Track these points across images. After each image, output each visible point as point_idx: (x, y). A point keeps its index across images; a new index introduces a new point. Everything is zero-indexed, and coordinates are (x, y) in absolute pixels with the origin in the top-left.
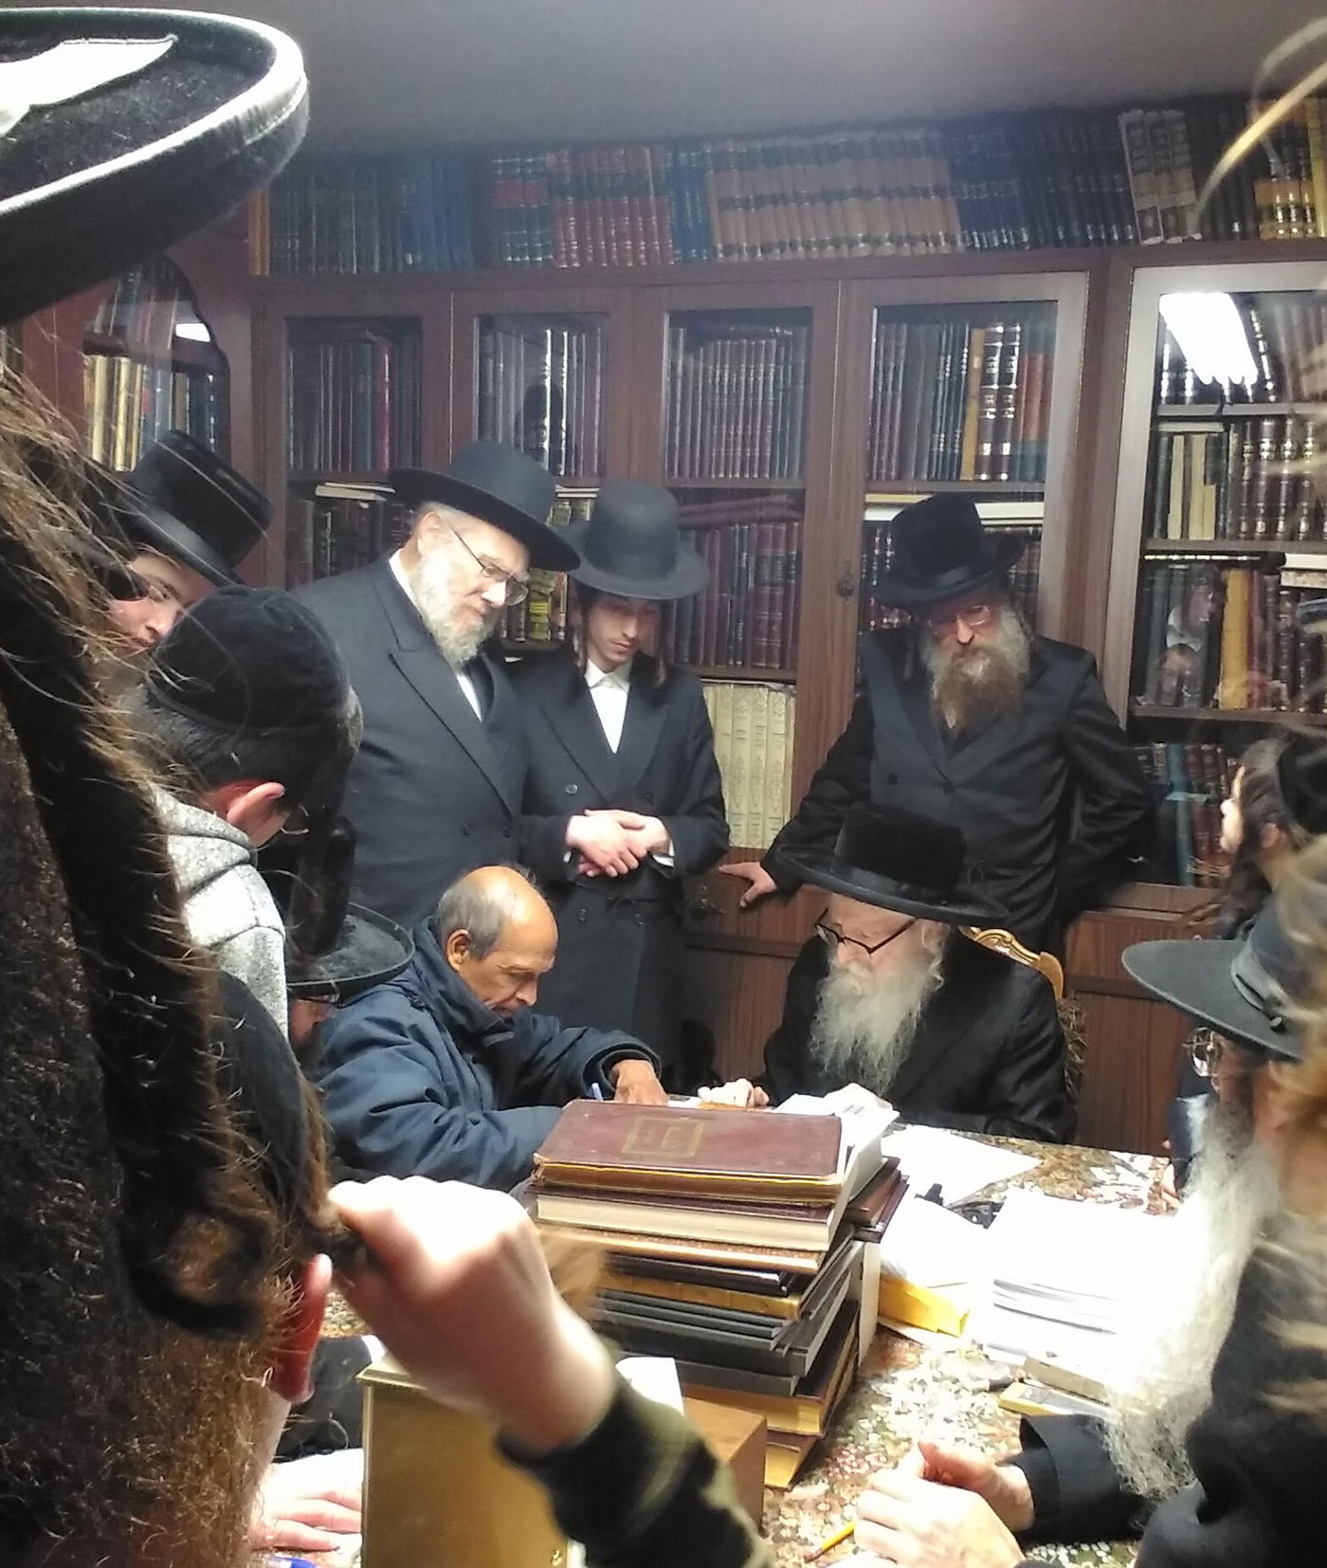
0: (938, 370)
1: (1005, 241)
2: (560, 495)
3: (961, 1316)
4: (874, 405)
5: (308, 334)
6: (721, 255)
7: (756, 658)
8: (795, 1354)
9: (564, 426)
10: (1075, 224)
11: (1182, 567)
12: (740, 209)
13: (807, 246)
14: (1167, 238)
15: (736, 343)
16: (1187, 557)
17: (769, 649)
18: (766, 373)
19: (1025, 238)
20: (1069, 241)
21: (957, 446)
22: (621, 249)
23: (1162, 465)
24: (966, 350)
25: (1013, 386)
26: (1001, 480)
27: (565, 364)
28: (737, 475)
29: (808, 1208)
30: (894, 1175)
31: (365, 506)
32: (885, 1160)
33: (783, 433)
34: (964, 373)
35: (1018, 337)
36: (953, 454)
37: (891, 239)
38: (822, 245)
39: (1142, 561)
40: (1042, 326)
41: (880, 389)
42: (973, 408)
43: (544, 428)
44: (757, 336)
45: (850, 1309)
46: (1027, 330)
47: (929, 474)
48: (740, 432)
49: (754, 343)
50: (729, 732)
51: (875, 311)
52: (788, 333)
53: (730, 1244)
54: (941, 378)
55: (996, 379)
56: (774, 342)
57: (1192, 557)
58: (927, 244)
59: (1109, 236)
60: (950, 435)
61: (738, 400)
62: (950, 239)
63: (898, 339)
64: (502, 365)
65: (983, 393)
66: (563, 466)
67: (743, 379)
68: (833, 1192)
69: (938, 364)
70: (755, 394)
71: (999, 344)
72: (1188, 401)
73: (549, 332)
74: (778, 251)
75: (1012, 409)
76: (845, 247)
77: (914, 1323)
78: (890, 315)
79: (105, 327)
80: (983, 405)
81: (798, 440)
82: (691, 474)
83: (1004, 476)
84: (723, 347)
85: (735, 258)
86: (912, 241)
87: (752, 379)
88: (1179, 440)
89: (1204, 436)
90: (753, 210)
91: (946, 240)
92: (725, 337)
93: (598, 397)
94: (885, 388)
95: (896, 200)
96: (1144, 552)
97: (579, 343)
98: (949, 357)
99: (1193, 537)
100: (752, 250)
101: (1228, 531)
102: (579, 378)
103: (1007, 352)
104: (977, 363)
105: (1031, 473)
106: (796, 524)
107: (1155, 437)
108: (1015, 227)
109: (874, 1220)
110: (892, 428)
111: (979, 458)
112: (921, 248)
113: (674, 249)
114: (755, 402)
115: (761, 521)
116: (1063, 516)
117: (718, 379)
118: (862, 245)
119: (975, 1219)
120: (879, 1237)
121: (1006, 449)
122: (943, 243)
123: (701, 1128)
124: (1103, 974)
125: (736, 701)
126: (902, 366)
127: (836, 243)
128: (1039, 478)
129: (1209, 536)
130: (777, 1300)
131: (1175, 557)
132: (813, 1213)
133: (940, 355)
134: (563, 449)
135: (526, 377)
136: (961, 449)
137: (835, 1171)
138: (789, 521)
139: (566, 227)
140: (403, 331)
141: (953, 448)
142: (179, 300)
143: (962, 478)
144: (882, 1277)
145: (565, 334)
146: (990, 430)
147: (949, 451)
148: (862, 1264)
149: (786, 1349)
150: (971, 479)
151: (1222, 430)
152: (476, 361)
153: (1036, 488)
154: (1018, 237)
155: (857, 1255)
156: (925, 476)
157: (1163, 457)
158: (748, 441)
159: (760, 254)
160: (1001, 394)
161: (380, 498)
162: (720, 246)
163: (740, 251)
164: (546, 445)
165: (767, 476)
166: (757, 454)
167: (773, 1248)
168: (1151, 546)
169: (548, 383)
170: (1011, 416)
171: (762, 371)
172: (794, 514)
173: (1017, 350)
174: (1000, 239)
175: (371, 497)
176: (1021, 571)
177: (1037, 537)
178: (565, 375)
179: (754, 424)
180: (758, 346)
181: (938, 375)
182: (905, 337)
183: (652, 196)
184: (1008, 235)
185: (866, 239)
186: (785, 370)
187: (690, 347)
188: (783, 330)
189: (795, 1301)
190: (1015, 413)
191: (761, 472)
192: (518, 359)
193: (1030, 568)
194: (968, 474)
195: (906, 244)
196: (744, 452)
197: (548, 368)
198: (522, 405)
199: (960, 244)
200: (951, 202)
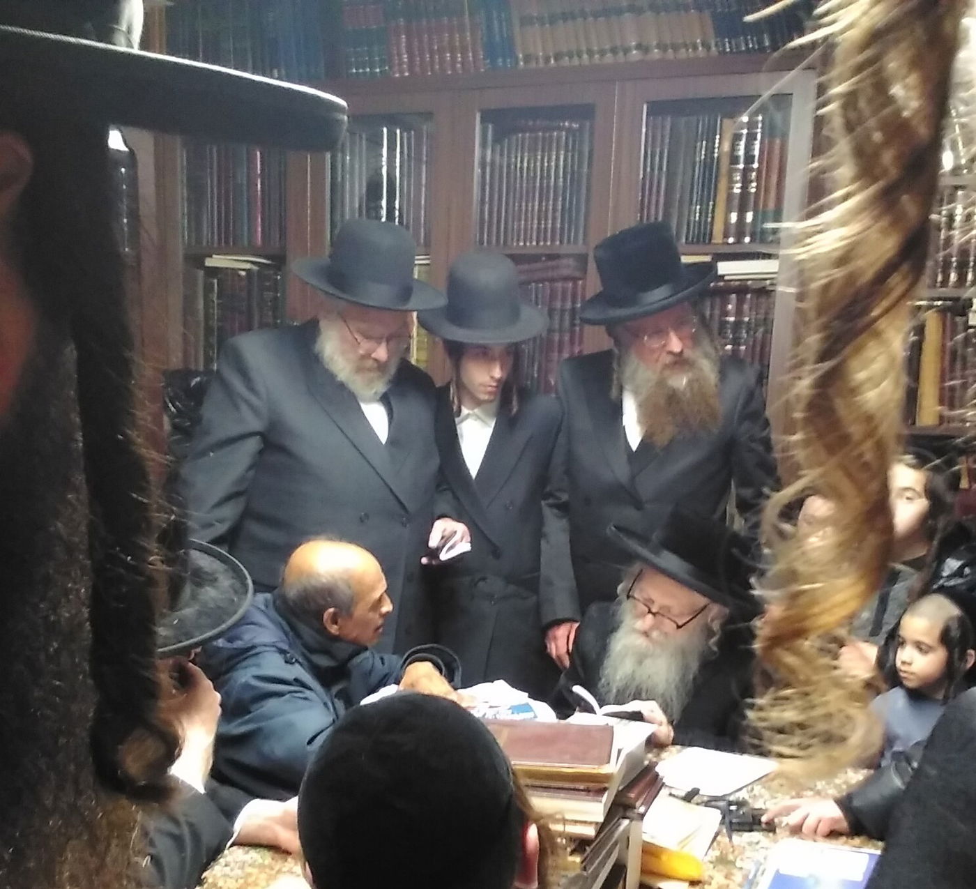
0: (695, 153)
1: (751, 46)
4: (644, 185)
6: (522, 63)
9: (397, 206)
12: (536, 25)
13: (590, 53)
15: (533, 135)
18: (557, 161)
19: (767, 44)
21: (710, 215)
22: (442, 60)
24: (718, 137)
25: (756, 165)
26: (744, 243)
27: (398, 155)
28: (534, 243)
31: (243, 273)
32: (643, 766)
33: (570, 208)
34: (716, 155)
35: (760, 125)
36: (706, 223)
37: (658, 46)
38: (602, 53)
40: (780, 119)
41: (648, 169)
42: (723, 184)
43: (381, 207)
44: (554, 129)
46: (768, 121)
47: (687, 239)
48: (536, 207)
49: (547, 135)
51: (645, 107)
52: (575, 126)
54: (698, 159)
55: (742, 159)
56: (564, 133)
58: (688, 50)
60: (704, 207)
61: (534, 183)
62: (706, 45)
63: (663, 127)
64: (348, 158)
65: (731, 172)
67: (538, 164)
68: (608, 778)
69: (696, 147)
70: (550, 177)
71: (745, 131)
73: (385, 130)
74: (567, 58)
75: (754, 184)
76: (621, 54)
78: (657, 109)
80: (731, 182)
81: (584, 212)
82: (498, 242)
83: (747, 240)
84: (523, 138)
85: (533, 65)
86: (675, 48)
87: (546, 164)
90: (547, 25)
91: (703, 45)
92: (523, 131)
93: (424, 181)
94: (652, 169)
95: (663, 14)
97: (409, 139)
98: (704, 142)
100: (547, 60)
102: (409, 166)
103: (751, 138)
104: (726, 147)
105: (768, 237)
106: (580, 282)
108: (759, 34)
109: (638, 805)
110: (657, 201)
111: (727, 225)
112: (682, 54)
113: (484, 59)
114: (548, 183)
115: (552, 280)
117: (519, 165)
118: (634, 52)
120: (642, 816)
121: (749, 217)
122: (700, 49)
126: (666, 151)
127: (614, 51)
128: (775, 243)
132: (593, 794)
133: (696, 142)
135: (367, 169)
136: (713, 218)
137: (609, 762)
138: (575, 279)
139: (398, 44)
141: (706, 217)
143: (713, 241)
144: (644, 849)
145: (398, 131)
146: (736, 202)
147: (703, 220)
150: (721, 242)
152: (328, 156)
153: (772, 249)
154: (760, 42)
155: (624, 831)
156: (684, 240)
158: (543, 215)
159: (552, 61)
160: (746, 172)
161: (255, 268)
162: (521, 56)
163: (537, 59)
165: (558, 243)
166: (550, 226)
169: (384, 172)
170: (753, 190)
171: (554, 157)
172: (578, 274)
173: (759, 136)
174: (747, 45)
175: (247, 266)
176: (759, 316)
177: (772, 288)
178: (398, 164)
179: (548, 201)
180: (551, 137)
181: (695, 158)
182: (668, 128)
183: (467, 16)
184: (752, 40)
185: (639, 47)
186: (573, 156)
187: (497, 140)
188: (570, 123)
189: (577, 859)
190: (757, 187)
191: (553, 241)
192: (360, 152)
193: (767, 313)
194: (718, 237)
195: (670, 50)
196: (539, 223)
197: (384, 159)
198: (364, 190)
199: (714, 49)
200: (707, 14)
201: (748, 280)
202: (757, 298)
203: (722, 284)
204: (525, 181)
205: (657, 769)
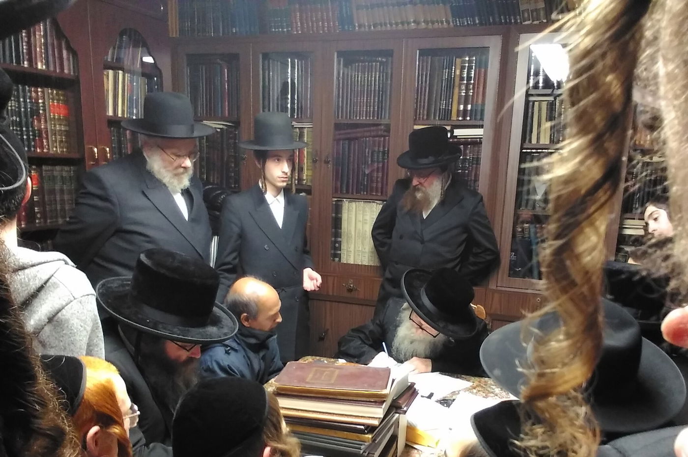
0: (443, 75)
2: (295, 126)
3: (436, 441)
4: (418, 90)
5: (195, 60)
6: (357, 28)
7: (372, 191)
8: (370, 455)
9: (296, 98)
10: (497, 16)
11: (537, 154)
12: (364, 9)
13: (391, 25)
14: (533, 21)
15: (363, 64)
16: (539, 151)
17: (377, 188)
18: (375, 77)
19: (477, 22)
20: (494, 23)
21: (450, 106)
22: (318, 26)
23: (530, 114)
24: (454, 67)
25: (472, 82)
26: (467, 120)
27: (296, 73)
28: (364, 118)
29: (375, 402)
30: (413, 389)
31: (219, 130)
32: (409, 384)
33: (382, 101)
34: (453, 76)
35: (474, 62)
36: (448, 109)
37: (424, 22)
38: (397, 24)
39: (521, 153)
40: (484, 58)
41: (420, 83)
42: (456, 90)
43: (288, 99)
44: (372, 62)
45: (394, 438)
46: (478, 60)
47: (439, 117)
48: (365, 100)
49: (370, 64)
50: (361, 220)
51: (418, 52)
52: (384, 60)
53: (346, 415)
54: (444, 78)
55: (465, 79)
56: (378, 64)
57: (541, 151)
58: (438, 24)
59: (510, 20)
60: (447, 102)
61: (364, 88)
62: (448, 22)
63: (427, 63)
64: (271, 73)
65: (460, 85)
66: (296, 114)
67: (366, 79)
68: (385, 396)
69: (443, 72)
70: (371, 85)
71: (467, 65)
72: (540, 88)
73: (289, 60)
74: (379, 27)
75: (472, 91)
76: (406, 25)
77: (419, 443)
78: (424, 53)
79: (113, 59)
80: (460, 89)
81: (388, 104)
82: (346, 117)
83: (468, 118)
84: (358, 66)
85: (363, 29)
86: (433, 23)
87: (370, 79)
88: (536, 104)
89: (546, 102)
90: (370, 10)
92: (359, 61)
93: (309, 86)
94: (422, 83)
95: (426, 5)
96: (522, 148)
97: (301, 64)
98: (447, 70)
99: (541, 143)
100: (369, 26)
101: (555, 140)
102: (302, 78)
103: (470, 68)
104: (458, 72)
105: (479, 117)
106: (387, 138)
107: (527, 103)
108: (473, 17)
109: (403, 406)
110: (425, 99)
111: (458, 111)
112: (436, 26)
113: (338, 26)
115: (374, 137)
116: (491, 134)
117: (356, 79)
118: (413, 24)
119: (445, 405)
120: (405, 412)
121: (469, 107)
122: (445, 23)
123: (337, 372)
124: (502, 313)
125: (364, 208)
126: (428, 74)
127: (403, 23)
128: (482, 119)
129: (548, 142)
130: (363, 435)
131: (534, 151)
132: (377, 404)
133: (443, 69)
134: (296, 107)
135: (281, 79)
136: (451, 107)
137: (386, 388)
138: (384, 136)
139: (295, 17)
140: (232, 59)
141: (449, 107)
142: (142, 47)
143: (451, 119)
144: (408, 427)
145: (296, 61)
146: (463, 100)
147: (447, 108)
148: (399, 422)
149: (367, 453)
150: (455, 119)
151: (553, 100)
152: (261, 72)
153: (481, 123)
154: (474, 21)
155: (397, 419)
156: (437, 118)
157: (530, 110)
158: (368, 104)
159: (372, 28)
160: (467, 85)
161: (224, 127)
162: (357, 25)
163: (365, 25)
164: (289, 106)
165: (376, 118)
166: (372, 109)
167: (362, 417)
168: (525, 147)
169: (289, 80)
170: (471, 94)
171: (374, 75)
172: (385, 134)
173: (474, 67)
174: (468, 22)
175: (221, 127)
176: (474, 156)
177: (481, 143)
178: (296, 77)
179: (371, 97)
180: (372, 65)
181: (442, 77)
182: (430, 62)
183: (330, 4)
184: (470, 20)
185: (414, 22)
186: (383, 75)
187: (346, 65)
188: (382, 59)
189: (370, 436)
190: (473, 93)
191: (373, 116)
192: (278, 70)
193: (478, 155)
194: (454, 117)
195: (430, 24)
196: (367, 108)
197: (289, 74)
198: (279, 90)
199: (451, 24)
200: (448, 6)
201: (469, 138)
202: (474, 147)
203: (456, 140)
204: (359, 87)
205: (415, 386)
